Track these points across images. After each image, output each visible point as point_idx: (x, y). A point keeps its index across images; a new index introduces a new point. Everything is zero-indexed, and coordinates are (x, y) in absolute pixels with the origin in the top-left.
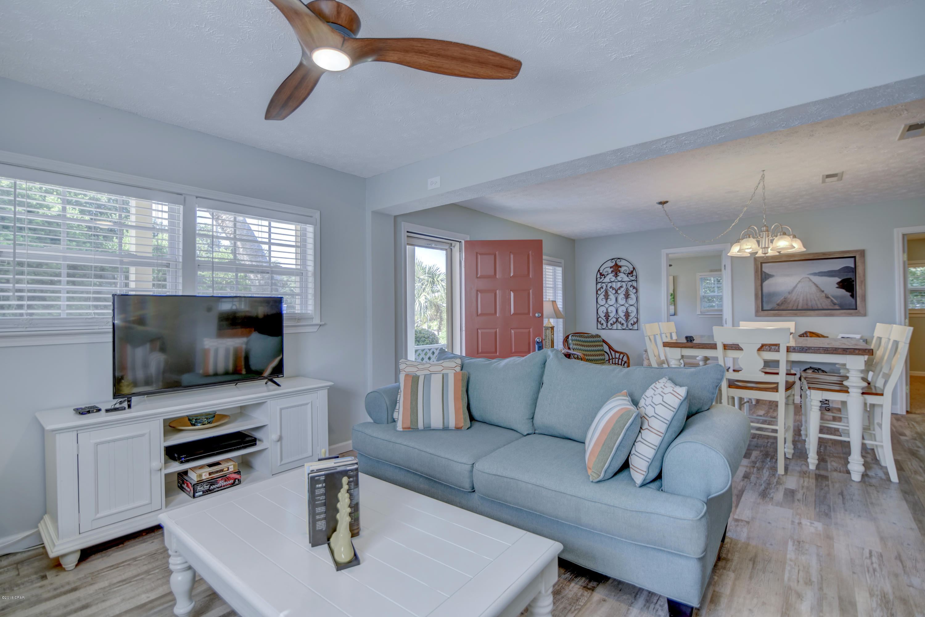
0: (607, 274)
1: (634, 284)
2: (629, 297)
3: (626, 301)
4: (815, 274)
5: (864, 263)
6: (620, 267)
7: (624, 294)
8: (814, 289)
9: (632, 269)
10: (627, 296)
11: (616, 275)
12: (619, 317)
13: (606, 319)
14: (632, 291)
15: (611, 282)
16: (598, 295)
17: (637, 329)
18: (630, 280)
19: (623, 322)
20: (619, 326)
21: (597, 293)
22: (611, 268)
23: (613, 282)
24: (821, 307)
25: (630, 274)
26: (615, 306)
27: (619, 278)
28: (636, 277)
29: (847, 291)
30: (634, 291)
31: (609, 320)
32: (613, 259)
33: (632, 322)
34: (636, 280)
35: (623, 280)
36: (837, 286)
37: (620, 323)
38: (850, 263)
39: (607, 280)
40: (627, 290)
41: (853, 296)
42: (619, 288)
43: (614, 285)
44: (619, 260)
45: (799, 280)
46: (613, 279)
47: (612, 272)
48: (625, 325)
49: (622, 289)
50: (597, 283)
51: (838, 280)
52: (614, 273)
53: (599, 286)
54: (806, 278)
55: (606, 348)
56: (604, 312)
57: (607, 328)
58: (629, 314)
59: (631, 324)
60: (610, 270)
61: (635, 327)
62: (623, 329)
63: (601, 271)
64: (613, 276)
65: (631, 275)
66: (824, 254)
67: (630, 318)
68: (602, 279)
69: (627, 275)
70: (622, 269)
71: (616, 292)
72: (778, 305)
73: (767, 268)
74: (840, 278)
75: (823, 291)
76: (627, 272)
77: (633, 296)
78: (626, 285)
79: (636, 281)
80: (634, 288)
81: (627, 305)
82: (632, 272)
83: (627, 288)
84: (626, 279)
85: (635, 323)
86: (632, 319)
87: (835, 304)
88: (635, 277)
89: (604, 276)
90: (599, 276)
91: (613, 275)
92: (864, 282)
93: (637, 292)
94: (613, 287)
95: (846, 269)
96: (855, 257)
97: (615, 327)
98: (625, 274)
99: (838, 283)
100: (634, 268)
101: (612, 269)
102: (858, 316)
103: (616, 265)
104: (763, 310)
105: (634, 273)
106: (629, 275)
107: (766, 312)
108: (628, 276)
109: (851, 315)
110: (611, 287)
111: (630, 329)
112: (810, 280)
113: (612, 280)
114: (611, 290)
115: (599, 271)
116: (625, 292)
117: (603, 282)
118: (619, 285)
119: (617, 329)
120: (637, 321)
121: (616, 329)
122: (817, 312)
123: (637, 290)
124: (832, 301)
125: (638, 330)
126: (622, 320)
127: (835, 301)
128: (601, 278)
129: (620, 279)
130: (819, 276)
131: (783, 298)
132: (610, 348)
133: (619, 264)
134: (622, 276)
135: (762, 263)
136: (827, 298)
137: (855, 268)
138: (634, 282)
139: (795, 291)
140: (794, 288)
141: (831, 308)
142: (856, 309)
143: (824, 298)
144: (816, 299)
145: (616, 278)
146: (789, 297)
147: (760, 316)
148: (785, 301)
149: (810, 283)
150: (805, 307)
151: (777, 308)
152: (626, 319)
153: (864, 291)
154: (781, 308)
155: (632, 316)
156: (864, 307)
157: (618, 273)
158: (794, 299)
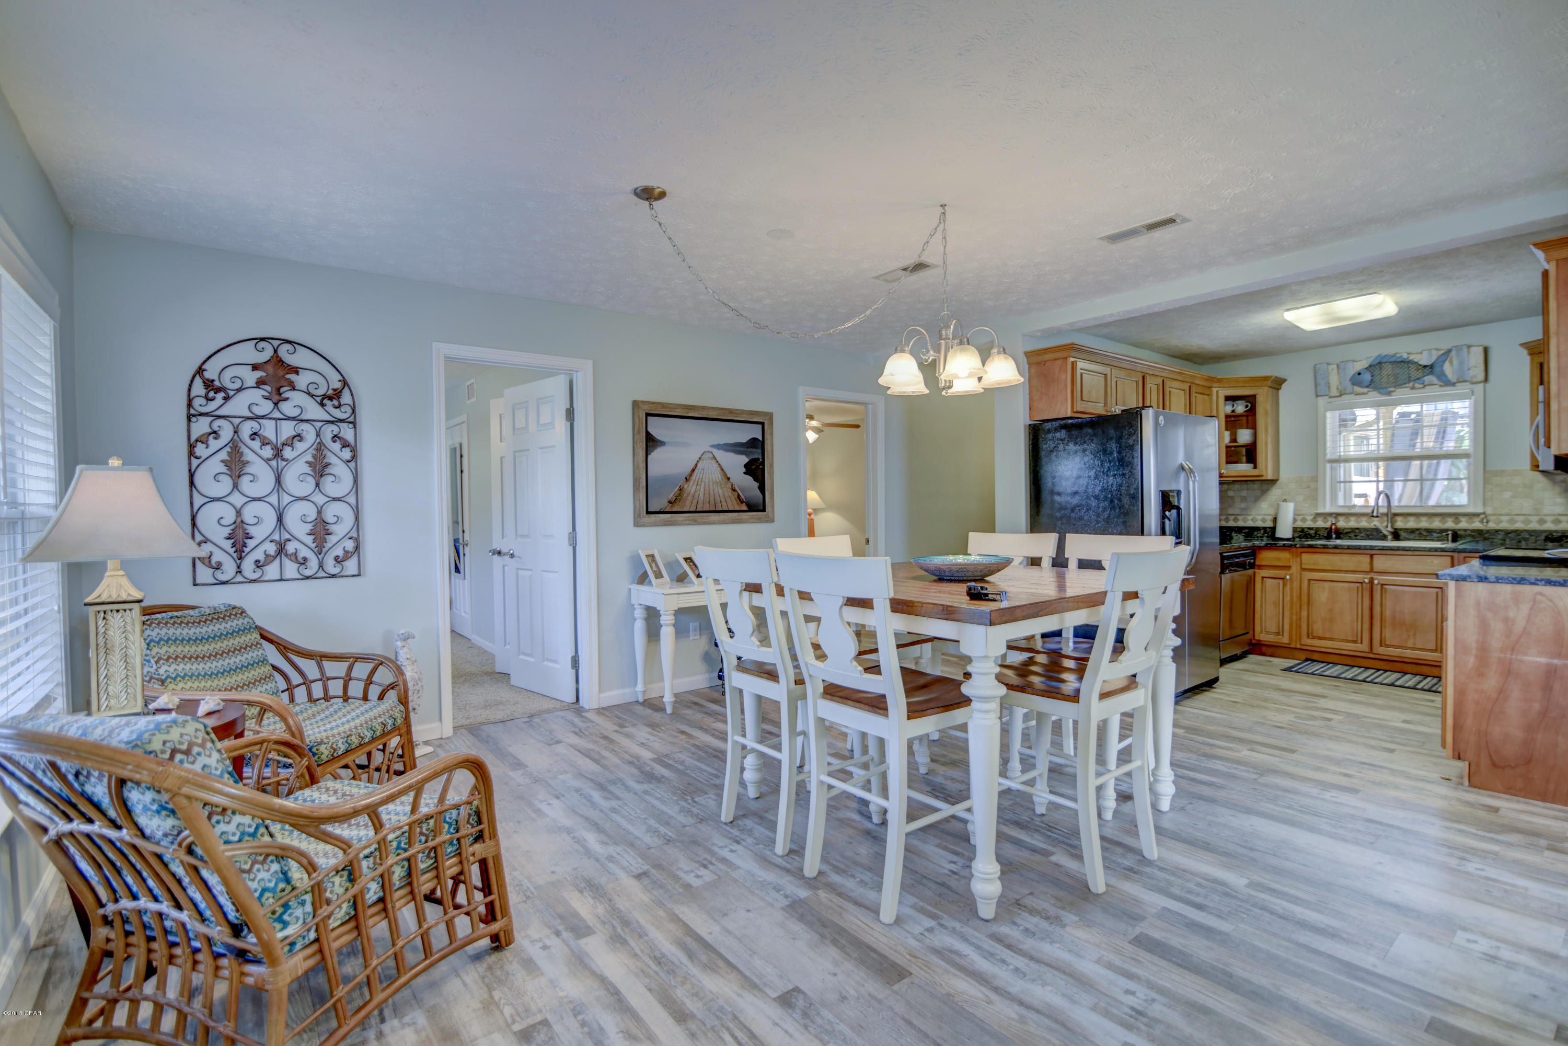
0: (237, 385)
1: (347, 433)
2: (327, 471)
3: (317, 485)
4: (719, 447)
5: (772, 434)
6: (296, 370)
7: (307, 462)
8: (717, 475)
9: (338, 385)
10: (320, 469)
11: (277, 398)
12: (287, 536)
13: (234, 545)
14: (337, 457)
15: (256, 418)
16: (195, 462)
17: (356, 573)
18: (331, 419)
19: (304, 552)
20: (291, 569)
21: (191, 454)
22: (255, 367)
23: (263, 417)
24: (726, 509)
25: (331, 398)
26: (273, 499)
27: (287, 408)
28: (354, 411)
29: (756, 480)
30: (347, 454)
31: (247, 550)
32: (262, 339)
33: (340, 553)
34: (351, 419)
35: (303, 417)
36: (744, 470)
37: (294, 557)
38: (756, 433)
39: (238, 406)
40: (320, 448)
41: (762, 489)
42: (290, 443)
43: (268, 430)
44: (287, 347)
46: (265, 407)
47: (260, 383)
48: (313, 563)
49: (300, 446)
50: (189, 417)
52: (268, 388)
53: (201, 427)
54: (708, 452)
55: (271, 653)
56: (223, 522)
57: (242, 579)
58: (328, 527)
59: (336, 559)
60: (251, 377)
61: (351, 566)
62: (308, 578)
63: (210, 374)
64: (264, 398)
65: (335, 402)
66: (731, 411)
67: (332, 539)
68: (212, 406)
69: (319, 399)
70: (302, 380)
71: (278, 454)
72: (670, 502)
73: (658, 428)
74: (747, 456)
75: (729, 479)
76: (321, 391)
77: (339, 469)
78: (318, 435)
79: (354, 423)
80: (345, 445)
81: (320, 499)
82: (337, 394)
83: (321, 444)
84: (314, 411)
85: (347, 555)
86: (338, 542)
87: (742, 502)
88: (349, 410)
89: (222, 395)
90: (199, 388)
91: (266, 394)
92: (772, 465)
93: (354, 457)
94: (265, 438)
95: (754, 443)
96: (762, 424)
97: (272, 570)
98: (312, 396)
99: (746, 466)
100: (345, 383)
101: (259, 374)
102: (767, 521)
103: (277, 360)
104: (648, 513)
105: (346, 398)
106: (325, 401)
107: (653, 518)
108: (322, 405)
109: (760, 520)
110: (254, 435)
111: (334, 576)
112: (714, 457)
113: (259, 411)
114: (256, 444)
115: (200, 371)
116: (314, 457)
117: (220, 412)
118: (288, 430)
119: (281, 580)
120: (357, 548)
121: (279, 578)
122: (721, 516)
123: (354, 451)
124: (739, 497)
125: (359, 575)
126: (302, 545)
128: (213, 399)
129: (294, 413)
130: (725, 450)
131: (677, 488)
132: (283, 648)
133: (290, 360)
134: (295, 402)
135: (648, 415)
136: (734, 490)
137: (763, 442)
138: (345, 425)
139: (693, 478)
140: (693, 470)
141: (737, 508)
142: (764, 510)
143: (730, 490)
144: (720, 491)
145: (276, 404)
146: (686, 486)
147: (643, 525)
148: (680, 495)
149: (714, 461)
150: (706, 508)
151: (668, 509)
152: (315, 545)
153: (772, 480)
154: (675, 509)
155: (337, 534)
156: (773, 507)
157: (282, 390)
158: (692, 491)
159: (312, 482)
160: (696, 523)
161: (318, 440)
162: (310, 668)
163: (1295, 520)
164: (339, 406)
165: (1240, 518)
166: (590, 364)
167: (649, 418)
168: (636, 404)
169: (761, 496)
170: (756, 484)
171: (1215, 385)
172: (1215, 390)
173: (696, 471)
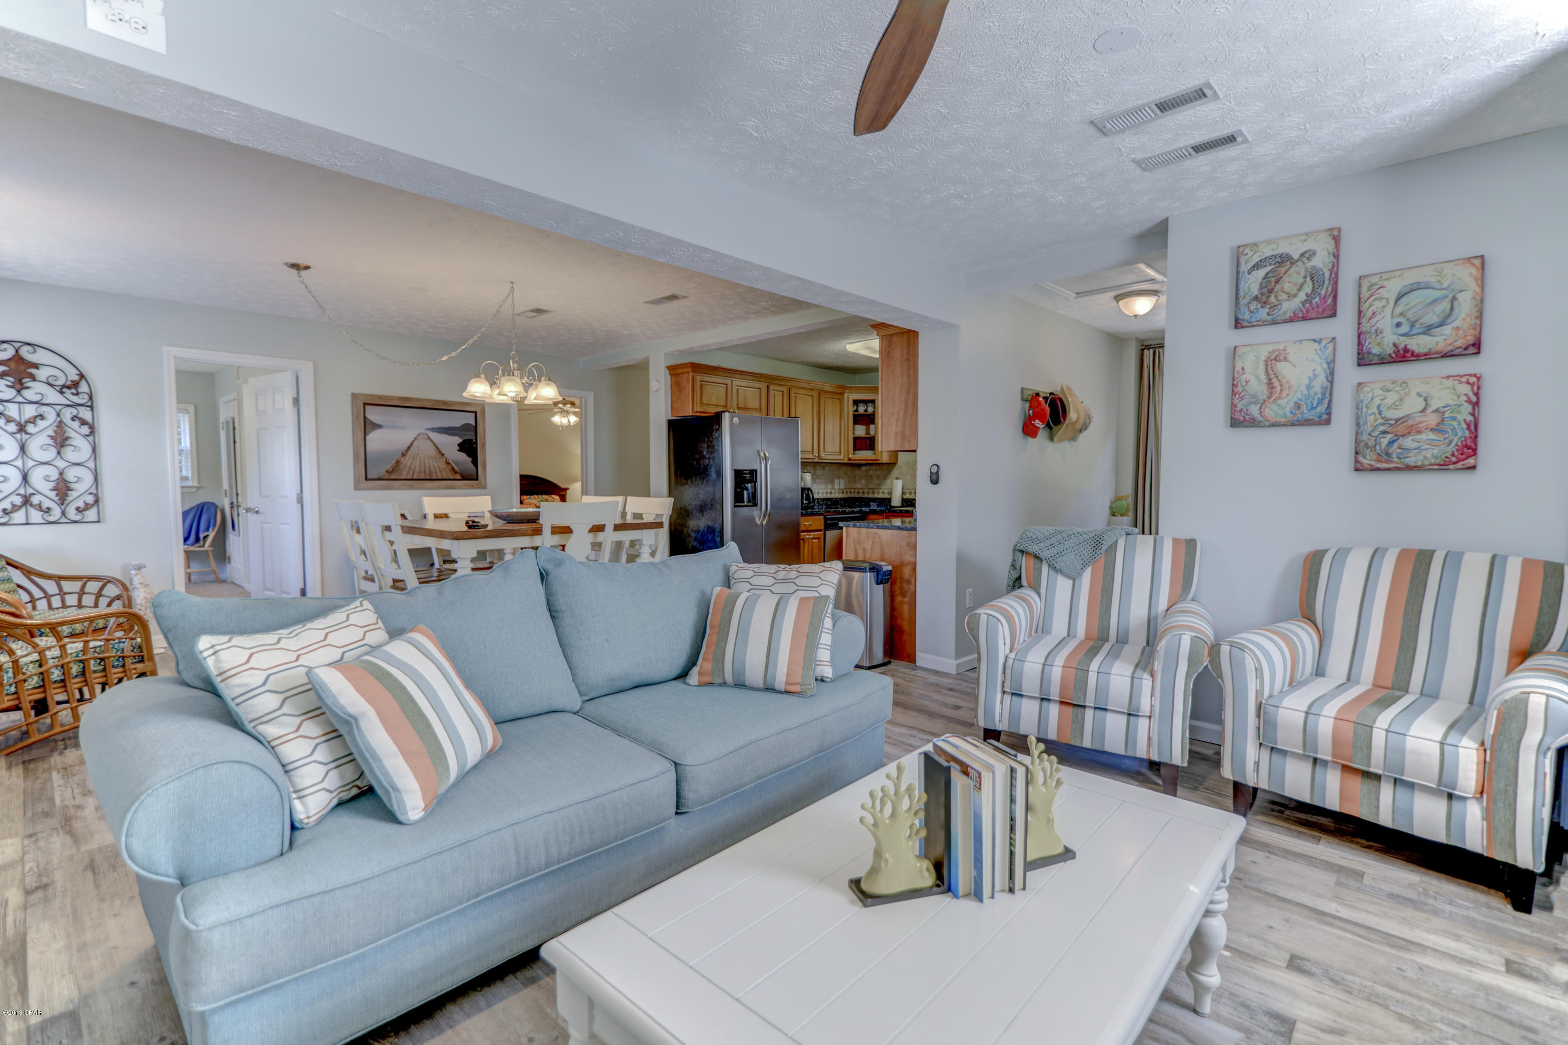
1: (86, 414)
2: (67, 442)
3: (59, 453)
4: (433, 430)
5: (484, 421)
6: (36, 366)
7: (49, 436)
8: (432, 451)
9: (76, 378)
10: (60, 441)
11: (19, 386)
12: (32, 491)
14: (76, 433)
15: (2, 401)
17: (96, 520)
18: (70, 403)
19: (47, 503)
20: (36, 516)
23: (7, 401)
24: (440, 477)
25: (69, 387)
26: (19, 463)
27: (28, 394)
28: (91, 398)
29: (469, 455)
30: (85, 430)
32: (4, 342)
33: (82, 505)
34: (89, 404)
35: (44, 401)
36: (458, 448)
37: (39, 507)
38: (469, 419)
40: (60, 425)
41: (475, 462)
42: (33, 421)
43: (12, 410)
44: (28, 348)
45: (415, 436)
46: (9, 393)
48: (56, 512)
49: (42, 424)
51: (460, 440)
52: (11, 379)
54: (423, 434)
55: (18, 577)
58: (69, 485)
59: (78, 509)
61: (91, 514)
62: (51, 522)
64: (8, 386)
65: (74, 391)
66: (444, 403)
67: (73, 495)
69: (58, 388)
70: (42, 374)
71: (22, 429)
72: (388, 472)
73: (373, 415)
74: (460, 437)
75: (443, 455)
76: (61, 382)
77: (80, 442)
78: (58, 415)
79: (91, 407)
80: (83, 423)
81: (61, 464)
82: (75, 385)
83: (61, 422)
84: (53, 396)
85: (87, 507)
86: (79, 496)
87: (456, 472)
88: (87, 397)
91: (10, 383)
92: (484, 445)
93: (92, 432)
94: (9, 417)
95: (466, 427)
96: (475, 412)
97: (19, 516)
98: (52, 385)
99: (459, 445)
100: (82, 376)
102: (480, 488)
103: (18, 358)
104: (366, 479)
105: (83, 387)
106: (64, 390)
107: (371, 483)
108: (61, 392)
109: (472, 487)
110: (1, 415)
111: (74, 522)
112: (429, 438)
114: (2, 421)
116: (55, 432)
118: (30, 411)
119: (27, 524)
120: (97, 501)
121: (24, 522)
122: (437, 483)
123: (92, 428)
124: (453, 468)
125: (99, 521)
126: (46, 497)
127: (456, 468)
129: (35, 398)
130: (439, 432)
131: (394, 461)
132: (28, 572)
133: (31, 358)
134: (35, 390)
135: (365, 404)
136: (448, 463)
137: (476, 427)
138: (83, 408)
139: (410, 452)
140: (409, 448)
141: (451, 477)
142: (477, 479)
143: (444, 464)
144: (436, 464)
145: (19, 391)
146: (402, 460)
147: (363, 489)
148: (397, 466)
149: (429, 441)
150: (422, 476)
151: (386, 477)
152: (57, 498)
153: (484, 456)
154: (392, 477)
155: (77, 491)
156: (485, 477)
157: (24, 381)
158: (409, 463)
159: (53, 451)
160: (412, 488)
161: (59, 419)
162: (51, 587)
163: (903, 493)
164: (77, 394)
165: (876, 491)
166: (311, 364)
167: (367, 407)
168: (354, 396)
169: (474, 468)
170: (469, 459)
171: (847, 391)
172: (846, 395)
173: (412, 448)
